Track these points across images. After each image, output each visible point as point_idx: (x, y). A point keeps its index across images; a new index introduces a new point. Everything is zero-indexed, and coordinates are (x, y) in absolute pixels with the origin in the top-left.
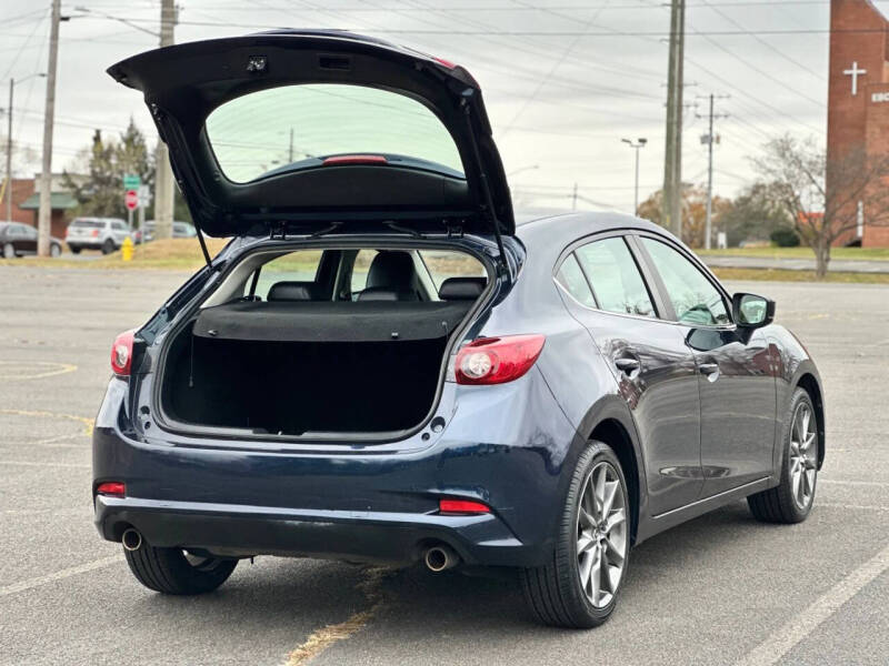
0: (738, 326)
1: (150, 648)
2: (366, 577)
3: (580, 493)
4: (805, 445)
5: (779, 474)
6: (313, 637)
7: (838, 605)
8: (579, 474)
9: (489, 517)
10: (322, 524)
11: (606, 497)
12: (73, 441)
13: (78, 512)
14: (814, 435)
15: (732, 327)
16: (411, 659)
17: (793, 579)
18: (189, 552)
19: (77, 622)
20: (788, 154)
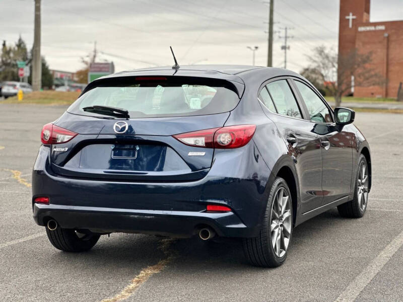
0: (336, 124)
1: (62, 277)
2: (162, 244)
3: (272, 202)
4: (364, 181)
5: (353, 194)
6: (142, 272)
7: (391, 255)
8: (272, 193)
9: (231, 213)
10: (149, 217)
11: (283, 204)
12: (8, 181)
13: (16, 214)
14: (367, 176)
15: (334, 124)
16: (192, 282)
17: (366, 244)
18: (77, 231)
19: (24, 265)
20: (323, 54)
